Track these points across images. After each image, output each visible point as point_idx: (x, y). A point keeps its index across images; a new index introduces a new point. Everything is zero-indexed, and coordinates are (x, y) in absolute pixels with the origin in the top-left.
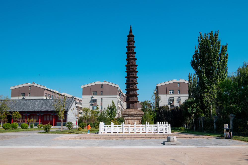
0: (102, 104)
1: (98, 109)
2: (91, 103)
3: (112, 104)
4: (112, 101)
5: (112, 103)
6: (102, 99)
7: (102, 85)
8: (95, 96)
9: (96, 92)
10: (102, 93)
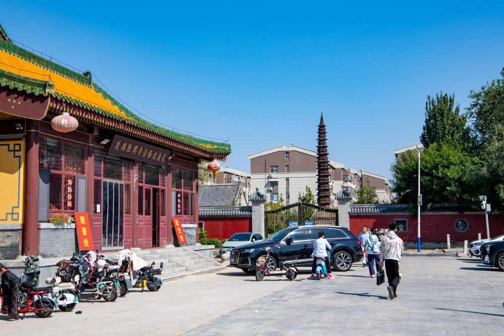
0: (288, 189)
1: (282, 200)
2: (267, 189)
3: (307, 193)
4: (307, 187)
5: (307, 189)
6: (287, 179)
7: (287, 152)
8: (274, 175)
9: (277, 166)
10: (289, 169)
